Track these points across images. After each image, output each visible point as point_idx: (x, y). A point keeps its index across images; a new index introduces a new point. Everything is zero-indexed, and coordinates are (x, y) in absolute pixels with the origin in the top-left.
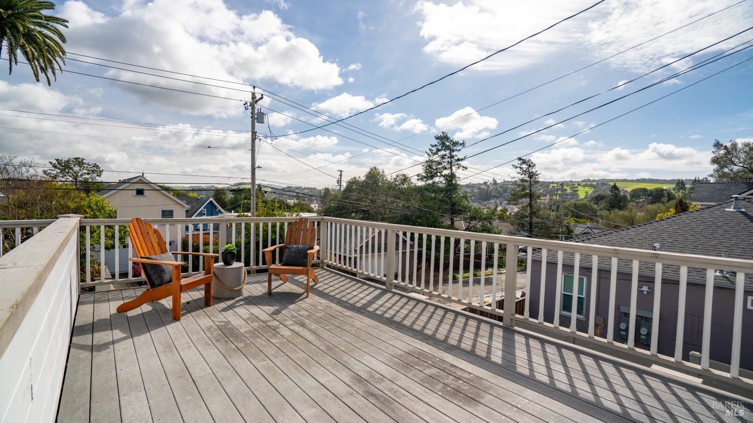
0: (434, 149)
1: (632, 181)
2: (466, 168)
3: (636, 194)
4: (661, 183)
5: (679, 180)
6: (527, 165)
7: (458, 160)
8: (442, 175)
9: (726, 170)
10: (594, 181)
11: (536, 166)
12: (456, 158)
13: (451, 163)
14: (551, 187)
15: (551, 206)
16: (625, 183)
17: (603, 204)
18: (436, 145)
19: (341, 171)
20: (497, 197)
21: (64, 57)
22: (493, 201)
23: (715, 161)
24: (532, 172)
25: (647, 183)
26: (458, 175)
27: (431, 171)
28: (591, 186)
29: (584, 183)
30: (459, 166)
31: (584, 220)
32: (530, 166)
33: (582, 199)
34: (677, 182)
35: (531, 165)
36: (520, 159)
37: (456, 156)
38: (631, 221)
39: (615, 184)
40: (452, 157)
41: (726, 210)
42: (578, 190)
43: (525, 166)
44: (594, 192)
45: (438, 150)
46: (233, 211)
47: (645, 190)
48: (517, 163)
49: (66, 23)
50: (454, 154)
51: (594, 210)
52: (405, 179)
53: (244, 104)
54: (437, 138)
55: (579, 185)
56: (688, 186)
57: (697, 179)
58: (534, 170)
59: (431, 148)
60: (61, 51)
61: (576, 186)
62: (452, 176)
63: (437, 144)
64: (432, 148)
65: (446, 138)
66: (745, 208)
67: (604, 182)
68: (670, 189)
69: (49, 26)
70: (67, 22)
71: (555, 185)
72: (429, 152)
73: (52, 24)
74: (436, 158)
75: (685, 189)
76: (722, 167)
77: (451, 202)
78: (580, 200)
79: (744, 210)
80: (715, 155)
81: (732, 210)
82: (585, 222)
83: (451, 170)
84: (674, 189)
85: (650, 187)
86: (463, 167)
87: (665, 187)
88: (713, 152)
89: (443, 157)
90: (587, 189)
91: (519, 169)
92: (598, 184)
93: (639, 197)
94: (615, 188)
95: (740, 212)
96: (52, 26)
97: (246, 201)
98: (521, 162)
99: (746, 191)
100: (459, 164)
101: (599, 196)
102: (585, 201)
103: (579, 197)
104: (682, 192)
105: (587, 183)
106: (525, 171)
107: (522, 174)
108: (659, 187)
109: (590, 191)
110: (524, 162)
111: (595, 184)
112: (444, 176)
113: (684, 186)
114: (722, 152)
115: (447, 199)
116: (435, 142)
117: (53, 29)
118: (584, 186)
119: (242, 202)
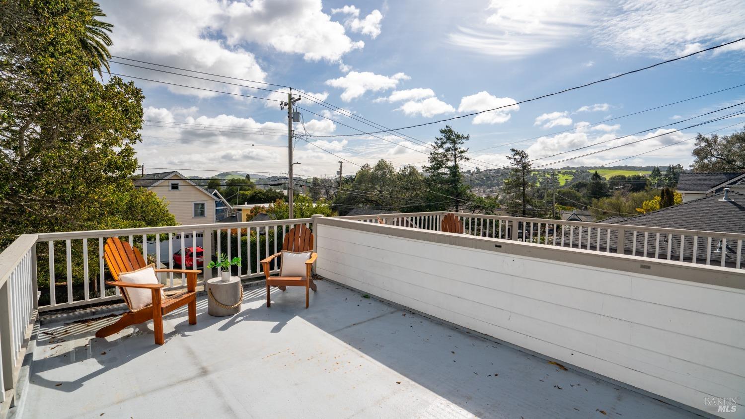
0: (439, 142)
1: (610, 168)
2: (468, 159)
3: (615, 181)
4: (636, 171)
5: (655, 167)
6: (520, 156)
7: (462, 152)
8: (446, 167)
9: (706, 161)
10: (573, 168)
11: (529, 157)
12: (459, 150)
13: (455, 155)
14: (532, 175)
15: (534, 193)
16: (603, 170)
17: (584, 191)
18: (441, 139)
19: (341, 162)
20: (481, 186)
21: (109, 59)
22: (477, 189)
23: (696, 153)
24: (525, 163)
25: (623, 170)
26: (460, 166)
27: (437, 163)
28: (571, 173)
29: (564, 171)
30: (462, 158)
31: (569, 207)
32: (523, 157)
33: (562, 187)
34: (653, 169)
35: (523, 155)
36: (513, 150)
37: (460, 148)
38: (618, 208)
39: (596, 172)
40: (456, 149)
41: (719, 200)
42: (558, 178)
43: (518, 157)
44: (573, 179)
45: (443, 143)
46: (246, 203)
47: (623, 178)
48: (510, 154)
49: (111, 28)
50: (458, 146)
51: (578, 197)
52: (413, 172)
53: (281, 104)
54: (442, 132)
55: (559, 172)
56: (663, 173)
57: (671, 166)
58: (527, 161)
59: (436, 141)
60: (106, 54)
61: (557, 173)
62: (456, 167)
63: (442, 137)
64: (438, 141)
65: (450, 131)
66: (734, 199)
67: (583, 170)
68: (645, 175)
69: (98, 31)
70: (112, 26)
71: (537, 173)
72: (434, 145)
73: (100, 29)
74: (441, 151)
75: (660, 176)
76: (702, 159)
77: (457, 192)
78: (560, 188)
79: (733, 200)
80: (697, 147)
81: (723, 200)
82: (569, 210)
83: (456, 161)
84: (650, 176)
85: (628, 174)
86: (466, 158)
87: (641, 174)
88: (695, 144)
89: (448, 150)
90: (567, 177)
91: (513, 160)
92: (577, 171)
93: (617, 184)
94: (596, 175)
95: (730, 202)
96: (100, 31)
97: (241, 192)
98: (513, 153)
99: (727, 181)
100: (462, 156)
101: (580, 183)
102: (566, 189)
103: (559, 184)
104: (658, 179)
105: (566, 171)
106: (519, 162)
107: (515, 165)
108: (637, 174)
109: (570, 178)
110: (517, 153)
111: (574, 171)
112: (449, 168)
113: (659, 173)
114: (703, 144)
115: (454, 189)
116: (440, 136)
117: (101, 33)
118: (564, 174)
119: (238, 193)
